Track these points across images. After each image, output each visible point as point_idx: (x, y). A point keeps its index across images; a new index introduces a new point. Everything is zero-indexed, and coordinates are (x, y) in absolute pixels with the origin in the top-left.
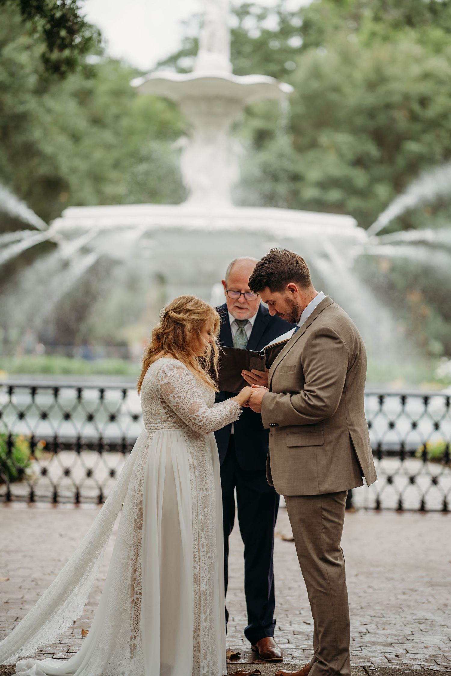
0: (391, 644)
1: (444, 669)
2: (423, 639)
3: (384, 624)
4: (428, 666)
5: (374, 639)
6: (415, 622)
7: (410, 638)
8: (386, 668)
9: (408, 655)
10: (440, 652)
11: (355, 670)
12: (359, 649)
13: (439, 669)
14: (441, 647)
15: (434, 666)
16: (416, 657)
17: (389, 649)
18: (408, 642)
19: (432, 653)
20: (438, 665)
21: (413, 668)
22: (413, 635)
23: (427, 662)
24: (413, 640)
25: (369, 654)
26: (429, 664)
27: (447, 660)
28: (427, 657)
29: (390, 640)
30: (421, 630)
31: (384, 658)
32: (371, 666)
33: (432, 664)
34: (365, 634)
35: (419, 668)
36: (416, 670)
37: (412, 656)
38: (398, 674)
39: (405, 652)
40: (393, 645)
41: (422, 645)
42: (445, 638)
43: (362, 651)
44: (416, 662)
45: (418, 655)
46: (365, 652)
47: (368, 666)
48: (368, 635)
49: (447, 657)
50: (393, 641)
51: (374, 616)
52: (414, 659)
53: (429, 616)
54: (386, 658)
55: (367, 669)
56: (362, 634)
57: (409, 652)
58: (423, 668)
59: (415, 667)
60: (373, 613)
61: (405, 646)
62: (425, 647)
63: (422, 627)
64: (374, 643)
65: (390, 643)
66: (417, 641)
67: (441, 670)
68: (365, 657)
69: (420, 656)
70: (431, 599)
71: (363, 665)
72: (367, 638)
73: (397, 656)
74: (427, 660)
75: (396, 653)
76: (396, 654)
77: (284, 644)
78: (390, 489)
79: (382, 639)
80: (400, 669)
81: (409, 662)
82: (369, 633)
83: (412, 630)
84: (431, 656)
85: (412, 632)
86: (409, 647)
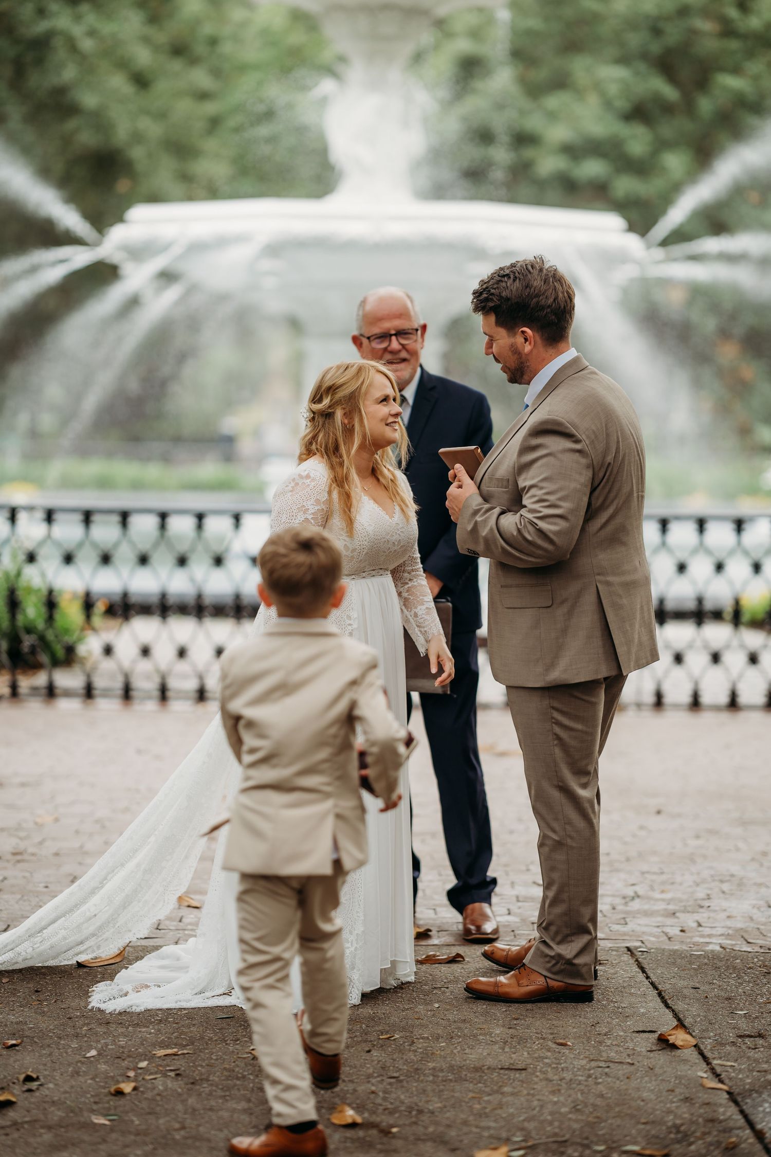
0: (674, 914)
1: (757, 949)
2: (725, 904)
3: (663, 883)
4: (732, 945)
5: (646, 907)
6: (714, 881)
7: (706, 903)
8: (663, 950)
9: (700, 929)
10: (752, 925)
11: (614, 953)
12: (622, 922)
13: (749, 949)
14: (755, 917)
15: (742, 944)
16: (714, 932)
17: (670, 921)
18: (701, 910)
19: (740, 925)
20: (749, 943)
21: (707, 948)
22: (708, 899)
23: (730, 939)
24: (709, 907)
25: (638, 929)
26: (734, 942)
27: (765, 936)
28: (730, 932)
29: (671, 907)
30: (723, 892)
31: (662, 934)
32: (640, 947)
33: (739, 942)
34: (633, 899)
35: (718, 948)
36: (712, 951)
37: (707, 931)
38: (684, 957)
39: (695, 925)
40: (677, 914)
41: (723, 915)
42: (762, 903)
43: (626, 924)
44: (714, 940)
45: (717, 929)
46: (631, 926)
47: (635, 947)
48: (637, 901)
49: (763, 932)
50: (677, 908)
51: (648, 872)
52: (710, 936)
53: (735, 869)
54: (666, 934)
55: (635, 952)
56: (628, 899)
57: (703, 924)
58: (723, 948)
59: (710, 947)
60: (645, 868)
61: (697, 917)
62: (729, 917)
63: (725, 887)
64: (647, 914)
65: (673, 912)
66: (717, 908)
67: (752, 951)
68: (631, 933)
69: (720, 931)
70: (741, 845)
71: (628, 945)
72: (636, 905)
73: (682, 931)
74: (728, 936)
75: (682, 927)
76: (680, 929)
77: (501, 915)
78: (678, 673)
79: (661, 906)
80: (687, 951)
81: (702, 940)
82: (638, 896)
83: (709, 892)
84: (738, 930)
85: (708, 895)
86: (702, 916)
